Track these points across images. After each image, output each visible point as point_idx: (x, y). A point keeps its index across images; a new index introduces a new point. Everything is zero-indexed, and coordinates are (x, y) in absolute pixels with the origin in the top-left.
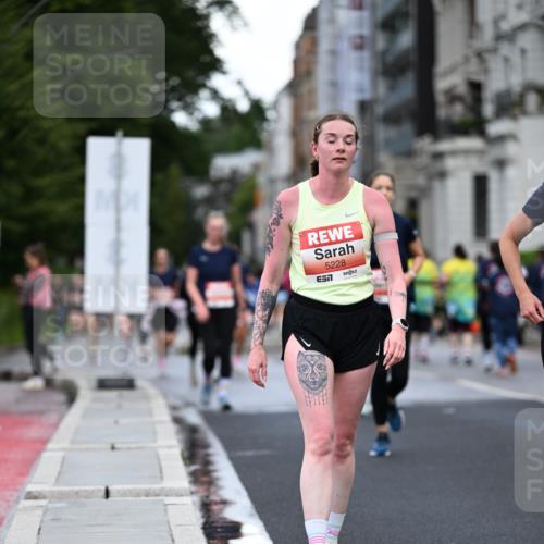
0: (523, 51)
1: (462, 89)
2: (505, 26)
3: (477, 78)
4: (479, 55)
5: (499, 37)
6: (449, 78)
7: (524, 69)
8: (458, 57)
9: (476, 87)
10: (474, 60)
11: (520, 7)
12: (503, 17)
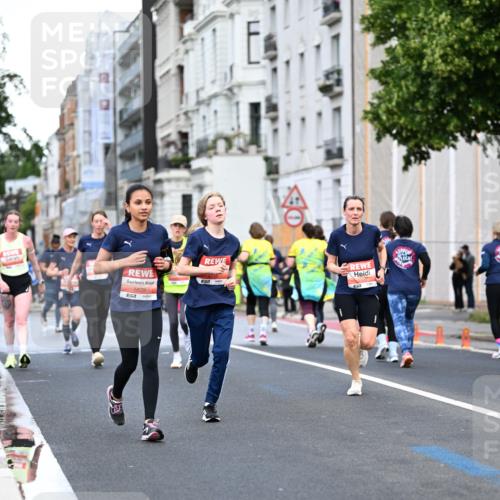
0: (216, 112)
1: (174, 137)
2: (204, 95)
3: (184, 130)
4: (186, 113)
5: (199, 103)
6: (166, 130)
7: (216, 125)
8: (173, 116)
9: (184, 136)
10: (183, 117)
11: (213, 82)
12: (202, 89)
